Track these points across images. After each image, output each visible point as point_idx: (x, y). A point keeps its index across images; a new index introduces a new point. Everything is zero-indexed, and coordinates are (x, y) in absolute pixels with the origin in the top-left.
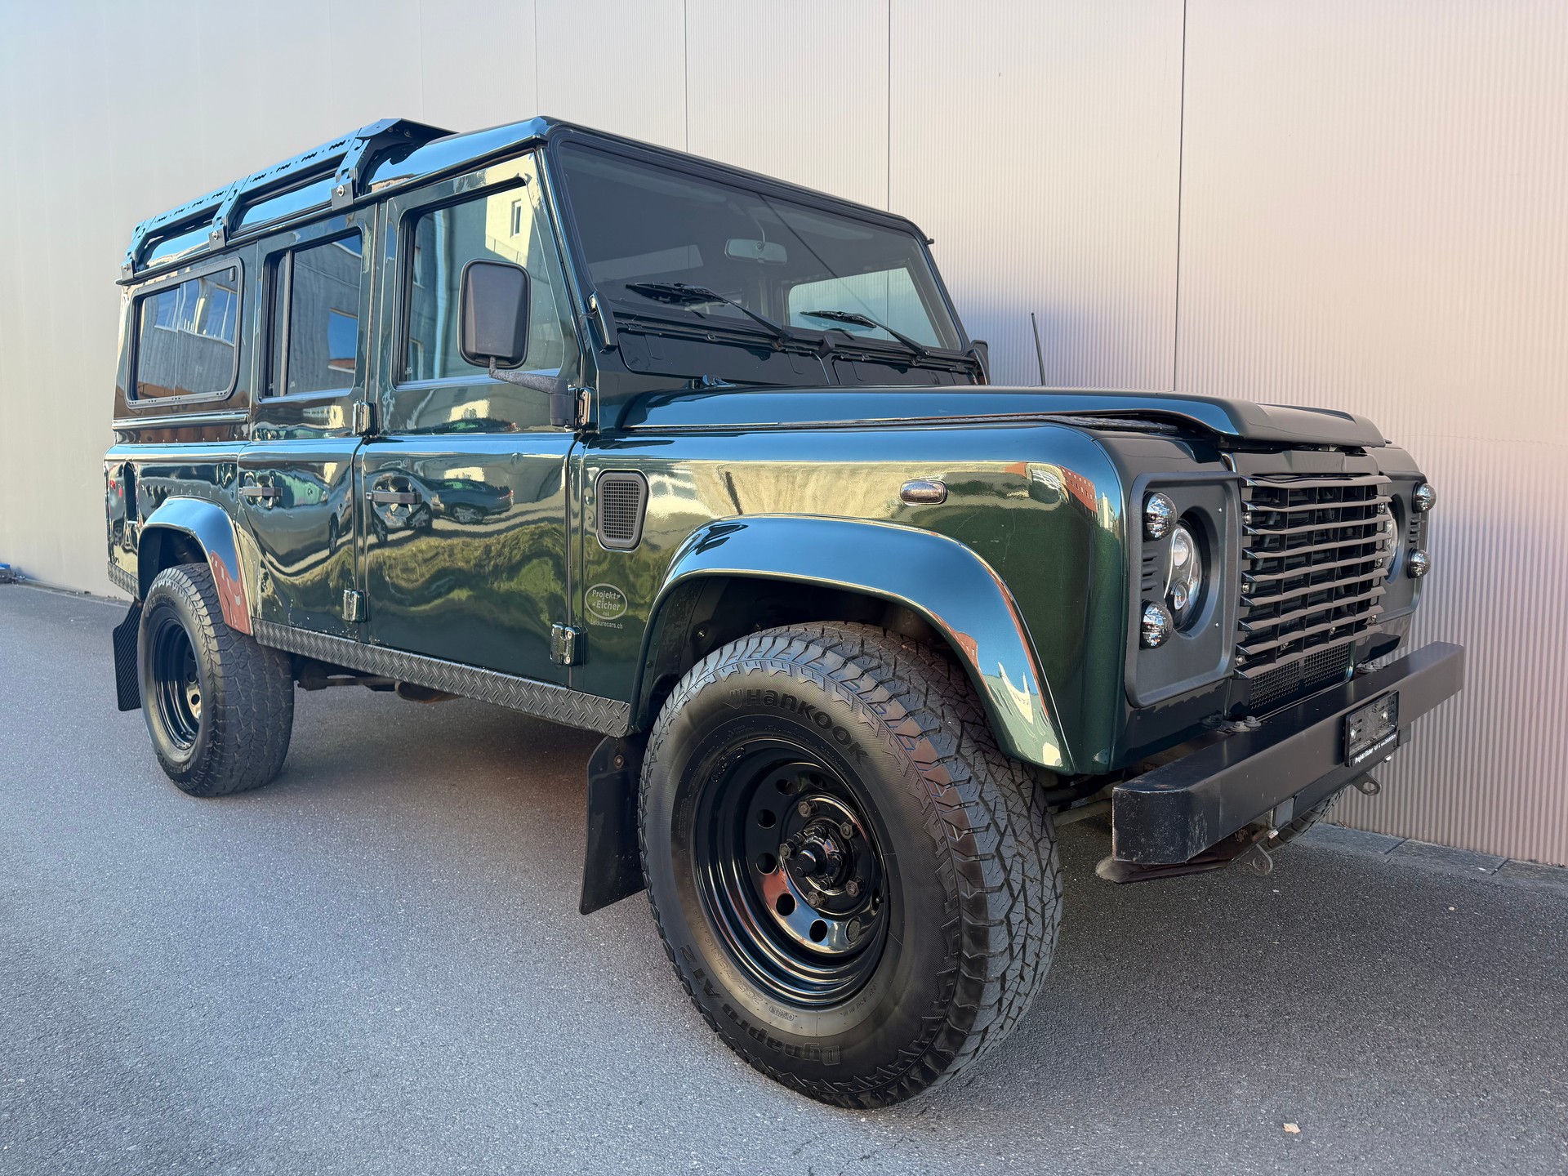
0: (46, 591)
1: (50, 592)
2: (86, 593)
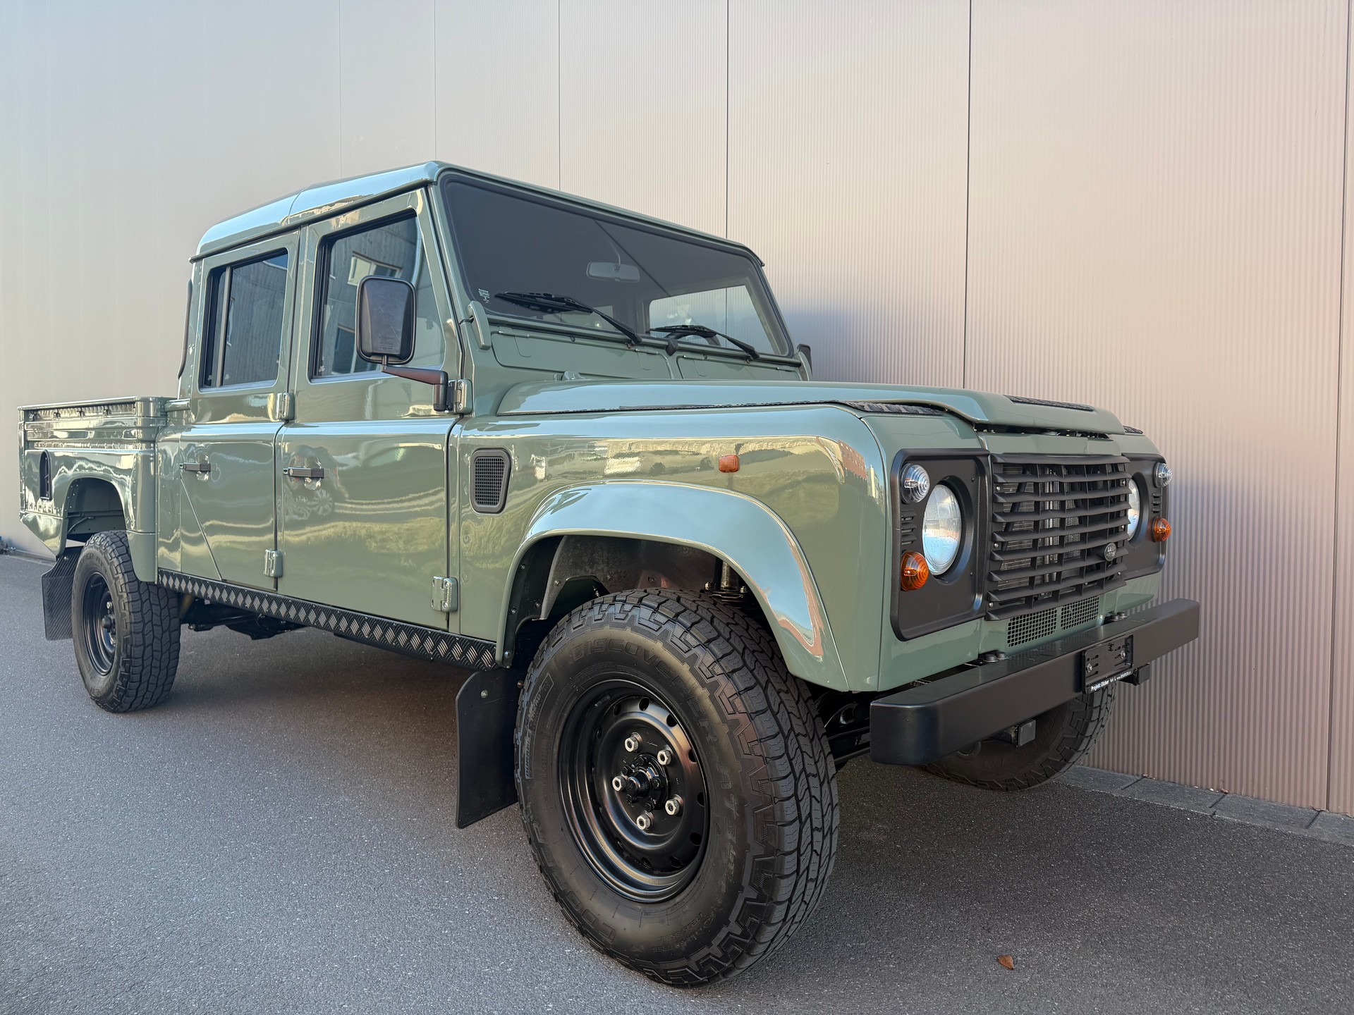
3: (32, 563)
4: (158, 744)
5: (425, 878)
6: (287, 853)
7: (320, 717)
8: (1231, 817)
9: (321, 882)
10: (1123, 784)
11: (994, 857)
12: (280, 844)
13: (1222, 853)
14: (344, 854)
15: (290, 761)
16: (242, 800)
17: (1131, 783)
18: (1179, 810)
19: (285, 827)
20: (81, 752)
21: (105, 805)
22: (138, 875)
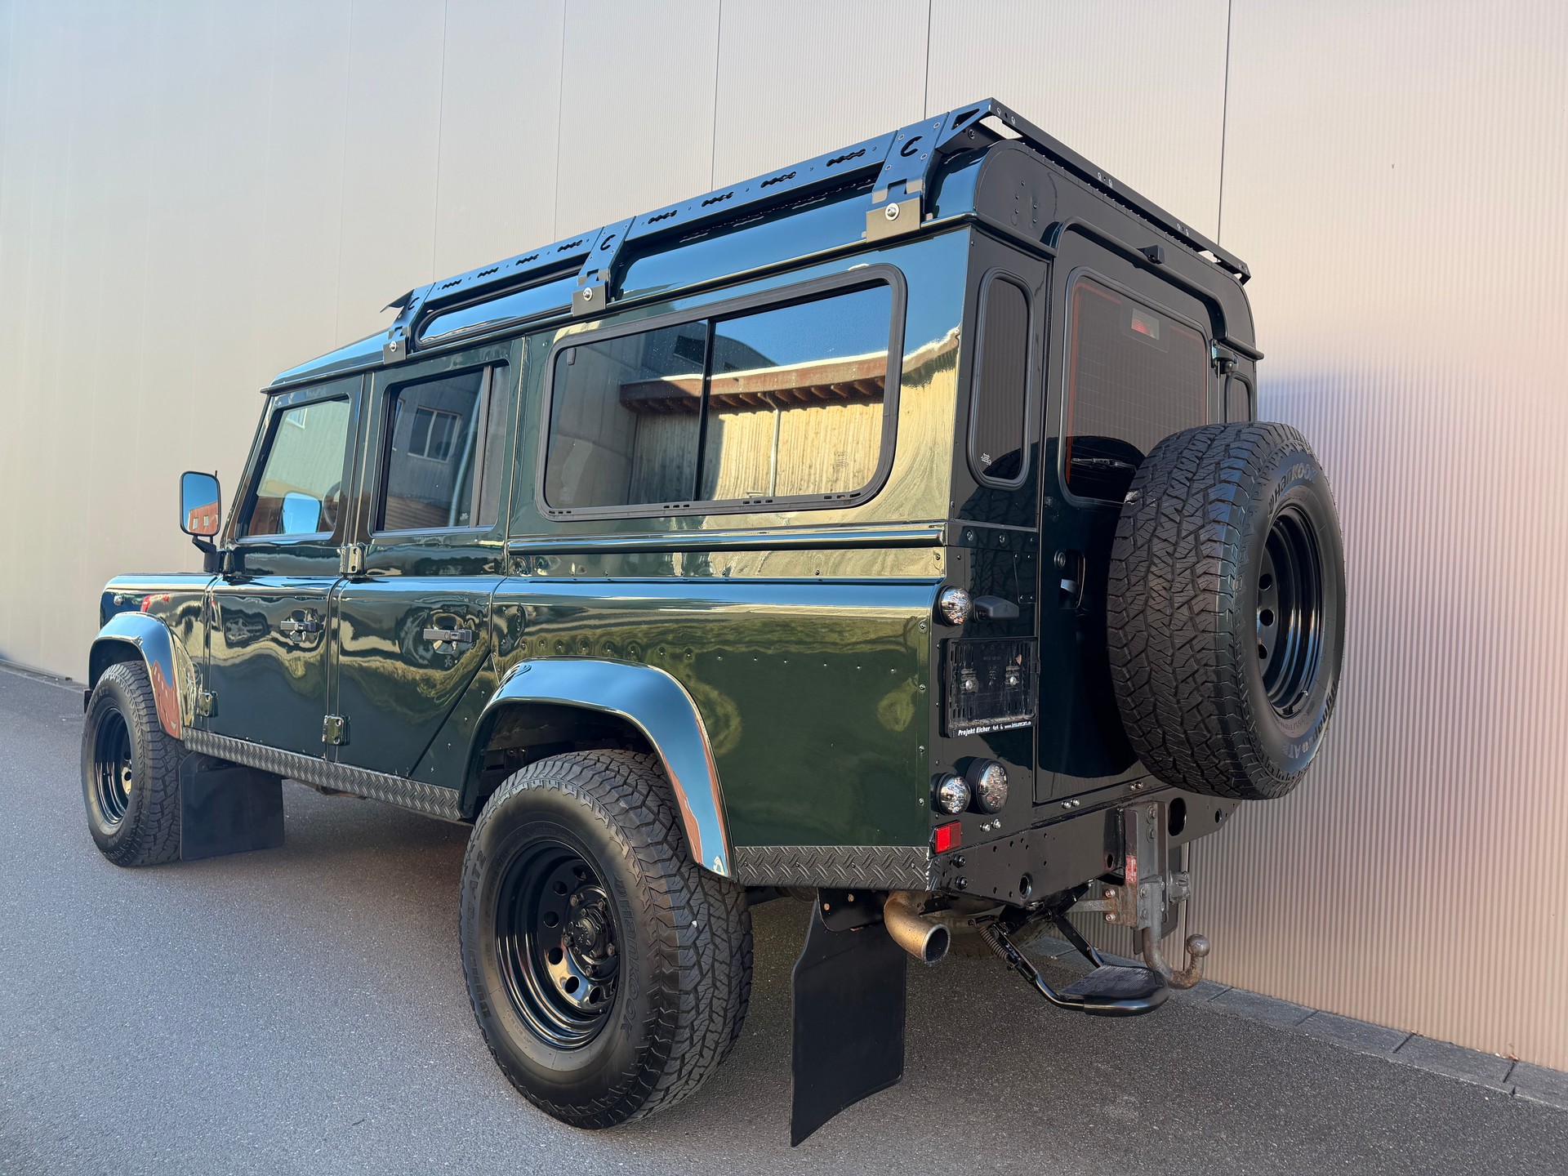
0: (20, 674)
1: (25, 676)
2: (67, 679)
3: (16, 676)
4: (220, 946)
5: (593, 1158)
6: (413, 1113)
7: (411, 912)
8: (1536, 1097)
9: (465, 1161)
10: (1393, 1044)
11: (1274, 1147)
12: (401, 1100)
13: (1541, 1150)
14: (485, 1119)
15: (388, 977)
16: (340, 1033)
17: (1401, 1042)
18: (1472, 1085)
19: (402, 1074)
20: (126, 953)
21: (172, 1034)
22: (234, 1142)
